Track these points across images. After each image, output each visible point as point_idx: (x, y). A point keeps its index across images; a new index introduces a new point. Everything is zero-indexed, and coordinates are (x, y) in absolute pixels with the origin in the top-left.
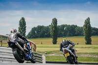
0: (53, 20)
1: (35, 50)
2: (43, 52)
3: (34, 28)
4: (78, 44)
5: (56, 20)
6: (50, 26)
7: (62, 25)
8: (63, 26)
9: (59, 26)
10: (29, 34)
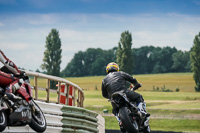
0: (123, 35)
1: (80, 104)
2: (100, 109)
3: (80, 53)
4: (178, 90)
5: (130, 36)
6: (115, 48)
7: (143, 48)
8: (145, 50)
9: (136, 50)
10: (68, 67)
